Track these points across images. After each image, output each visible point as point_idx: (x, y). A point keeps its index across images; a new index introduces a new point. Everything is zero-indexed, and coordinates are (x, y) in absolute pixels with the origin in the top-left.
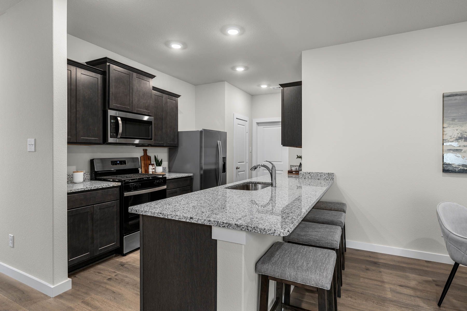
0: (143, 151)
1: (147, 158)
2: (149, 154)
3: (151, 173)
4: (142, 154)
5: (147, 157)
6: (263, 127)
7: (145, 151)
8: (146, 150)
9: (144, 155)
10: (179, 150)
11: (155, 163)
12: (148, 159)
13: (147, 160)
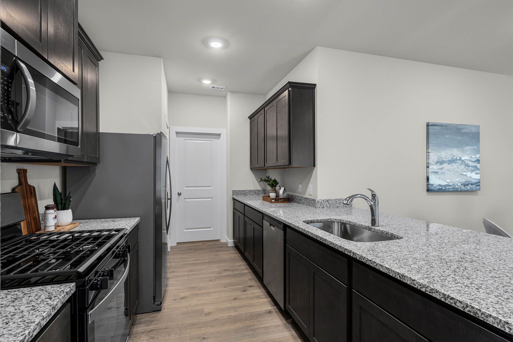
0: (19, 173)
1: (29, 192)
2: (31, 182)
3: (52, 229)
4: (15, 182)
5: (28, 188)
6: (185, 140)
7: (22, 174)
8: (25, 171)
9: (20, 184)
10: (97, 171)
11: (51, 202)
12: (31, 193)
13: (29, 195)
